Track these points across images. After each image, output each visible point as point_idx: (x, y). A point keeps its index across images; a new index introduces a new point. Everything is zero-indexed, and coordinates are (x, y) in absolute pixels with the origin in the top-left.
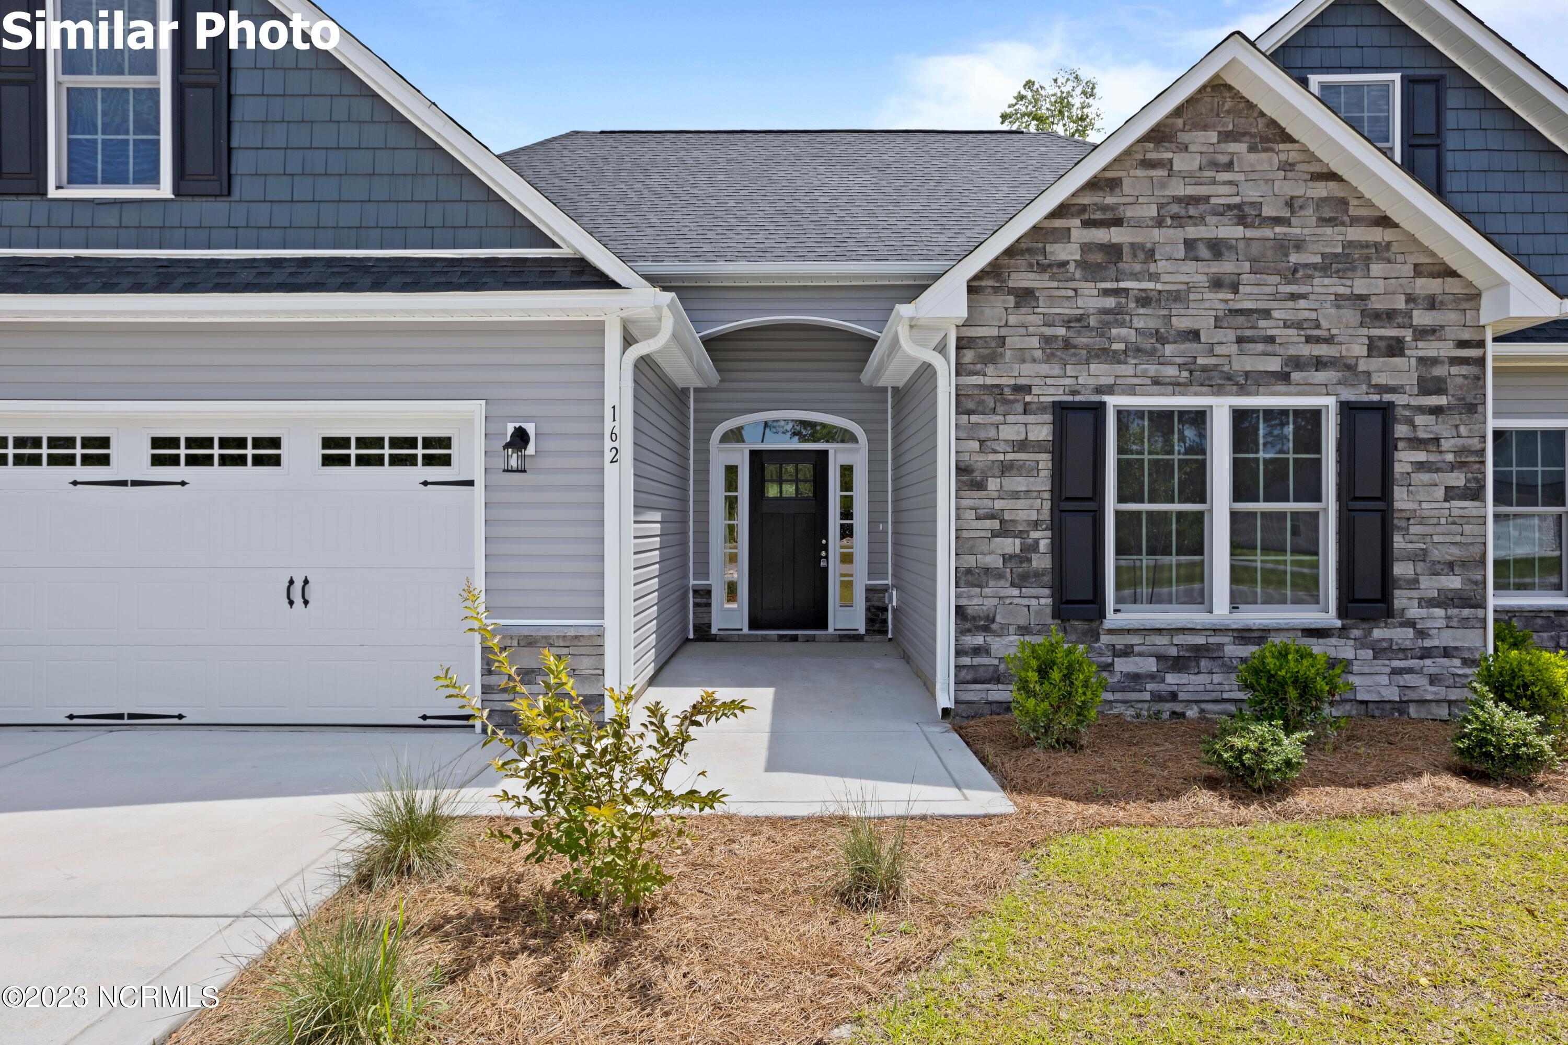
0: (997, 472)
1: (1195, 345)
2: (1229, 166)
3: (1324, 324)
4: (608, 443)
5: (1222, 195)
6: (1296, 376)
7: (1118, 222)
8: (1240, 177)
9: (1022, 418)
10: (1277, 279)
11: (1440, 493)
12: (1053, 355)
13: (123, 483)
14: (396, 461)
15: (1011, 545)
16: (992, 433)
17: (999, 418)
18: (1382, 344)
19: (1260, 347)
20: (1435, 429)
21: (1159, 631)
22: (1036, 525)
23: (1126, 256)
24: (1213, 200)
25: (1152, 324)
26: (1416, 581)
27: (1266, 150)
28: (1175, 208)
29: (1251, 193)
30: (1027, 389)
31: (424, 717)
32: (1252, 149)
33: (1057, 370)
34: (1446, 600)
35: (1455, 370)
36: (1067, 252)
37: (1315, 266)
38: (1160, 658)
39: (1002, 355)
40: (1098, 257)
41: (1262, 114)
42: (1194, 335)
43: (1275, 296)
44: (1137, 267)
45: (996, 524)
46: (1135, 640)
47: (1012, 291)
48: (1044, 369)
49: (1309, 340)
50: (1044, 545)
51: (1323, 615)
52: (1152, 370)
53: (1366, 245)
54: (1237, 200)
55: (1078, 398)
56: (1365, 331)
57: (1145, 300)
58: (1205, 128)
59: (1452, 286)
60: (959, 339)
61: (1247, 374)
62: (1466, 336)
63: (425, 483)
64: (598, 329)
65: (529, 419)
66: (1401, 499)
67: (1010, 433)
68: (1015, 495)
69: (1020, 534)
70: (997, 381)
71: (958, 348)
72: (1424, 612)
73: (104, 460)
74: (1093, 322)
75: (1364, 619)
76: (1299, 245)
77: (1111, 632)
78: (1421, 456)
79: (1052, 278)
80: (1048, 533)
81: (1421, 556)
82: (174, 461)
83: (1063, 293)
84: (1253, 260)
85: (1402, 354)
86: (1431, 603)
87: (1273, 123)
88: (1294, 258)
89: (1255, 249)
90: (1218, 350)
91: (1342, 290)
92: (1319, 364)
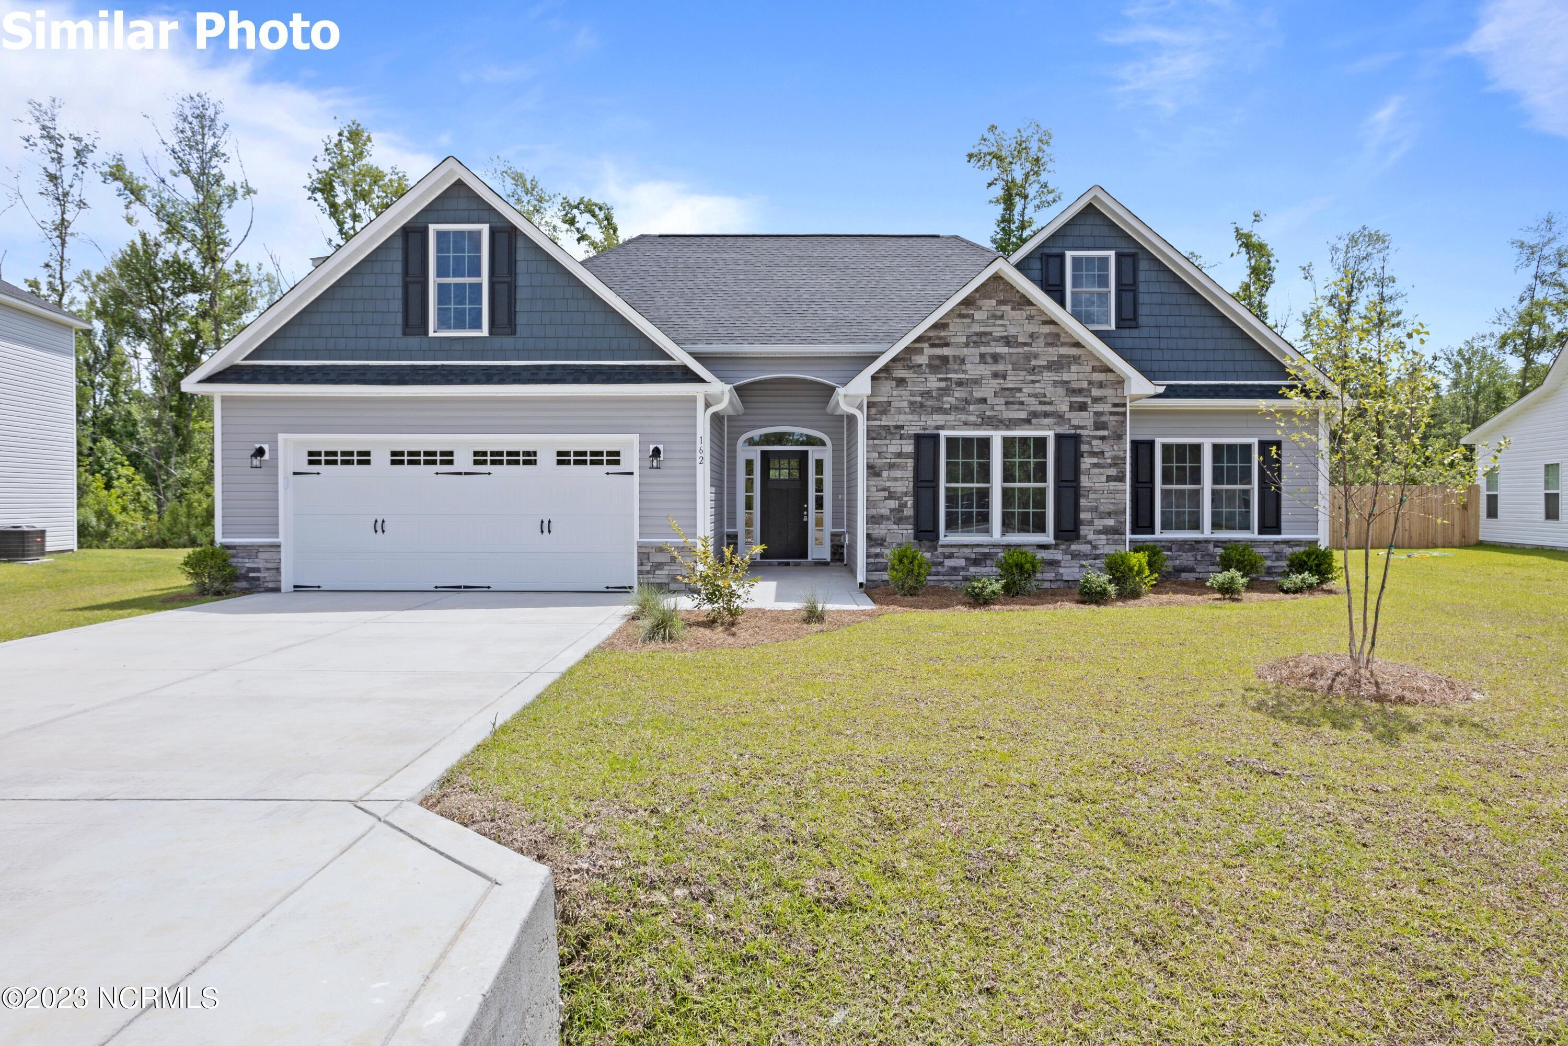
0: (887, 468)
1: (984, 406)
2: (1002, 317)
3: (1048, 395)
4: (698, 455)
5: (998, 332)
6: (1034, 421)
7: (947, 345)
8: (1007, 323)
9: (899, 442)
10: (1025, 373)
11: (1104, 478)
12: (915, 411)
13: (460, 474)
14: (593, 463)
15: (893, 504)
16: (884, 449)
17: (888, 442)
18: (1076, 405)
19: (1017, 406)
20: (1102, 447)
21: (966, 546)
22: (906, 494)
23: (951, 362)
24: (994, 334)
25: (964, 395)
26: (1092, 522)
27: (1020, 309)
28: (975, 338)
29: (1012, 330)
30: (902, 427)
31: (608, 588)
32: (1013, 309)
33: (916, 418)
34: (1107, 531)
35: (1112, 418)
36: (922, 360)
37: (1044, 367)
38: (967, 559)
39: (890, 411)
40: (937, 362)
41: (1018, 292)
42: (984, 401)
43: (1024, 382)
44: (956, 367)
45: (886, 494)
46: (954, 550)
47: (895, 379)
48: (910, 417)
49: (1041, 403)
50: (910, 504)
51: (1046, 538)
52: (963, 417)
53: (1069, 356)
54: (1005, 334)
55: (927, 432)
56: (1068, 399)
57: (960, 383)
58: (990, 298)
59: (1110, 377)
60: (868, 403)
61: (1010, 420)
62: (1117, 401)
63: (608, 474)
64: (693, 400)
65: (660, 443)
66: (1085, 481)
67: (893, 449)
68: (896, 479)
69: (898, 499)
70: (887, 423)
71: (868, 407)
72: (1096, 537)
73: (451, 462)
74: (934, 395)
75: (1067, 540)
76: (1036, 356)
77: (943, 546)
78: (1095, 460)
79: (915, 373)
80: (912, 498)
81: (1094, 510)
82: (484, 462)
83: (920, 380)
84: (1013, 364)
85: (1086, 410)
86: (1099, 532)
87: (1023, 296)
88: (1033, 363)
89: (1014, 358)
90: (996, 408)
91: (1057, 378)
92: (1046, 415)
